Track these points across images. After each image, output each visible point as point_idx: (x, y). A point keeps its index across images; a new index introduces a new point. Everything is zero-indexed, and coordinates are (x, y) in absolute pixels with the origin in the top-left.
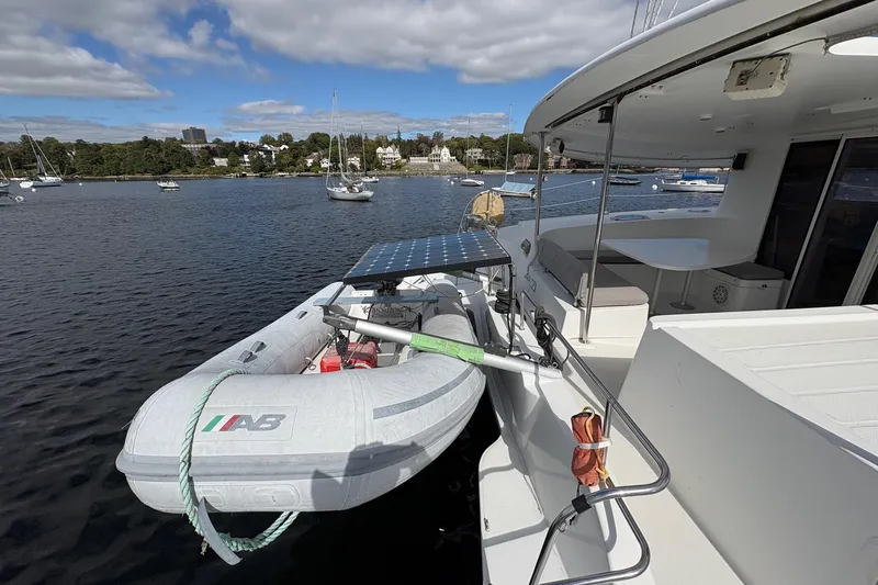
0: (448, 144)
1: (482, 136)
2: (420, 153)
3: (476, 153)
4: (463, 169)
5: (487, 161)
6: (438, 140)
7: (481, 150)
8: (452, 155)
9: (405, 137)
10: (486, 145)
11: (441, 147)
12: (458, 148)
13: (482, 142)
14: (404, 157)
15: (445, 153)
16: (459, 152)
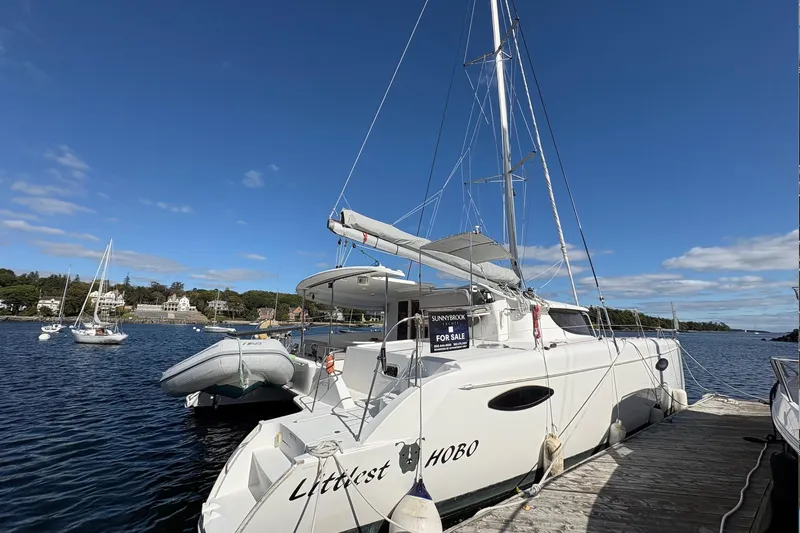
0: (188, 294)
1: (227, 291)
2: (151, 301)
3: (218, 305)
4: (204, 319)
5: (231, 312)
6: (178, 290)
7: (225, 303)
8: (191, 304)
9: (134, 283)
10: (231, 298)
11: (180, 296)
12: (200, 299)
13: (228, 296)
14: (128, 303)
15: (184, 303)
16: (202, 303)
